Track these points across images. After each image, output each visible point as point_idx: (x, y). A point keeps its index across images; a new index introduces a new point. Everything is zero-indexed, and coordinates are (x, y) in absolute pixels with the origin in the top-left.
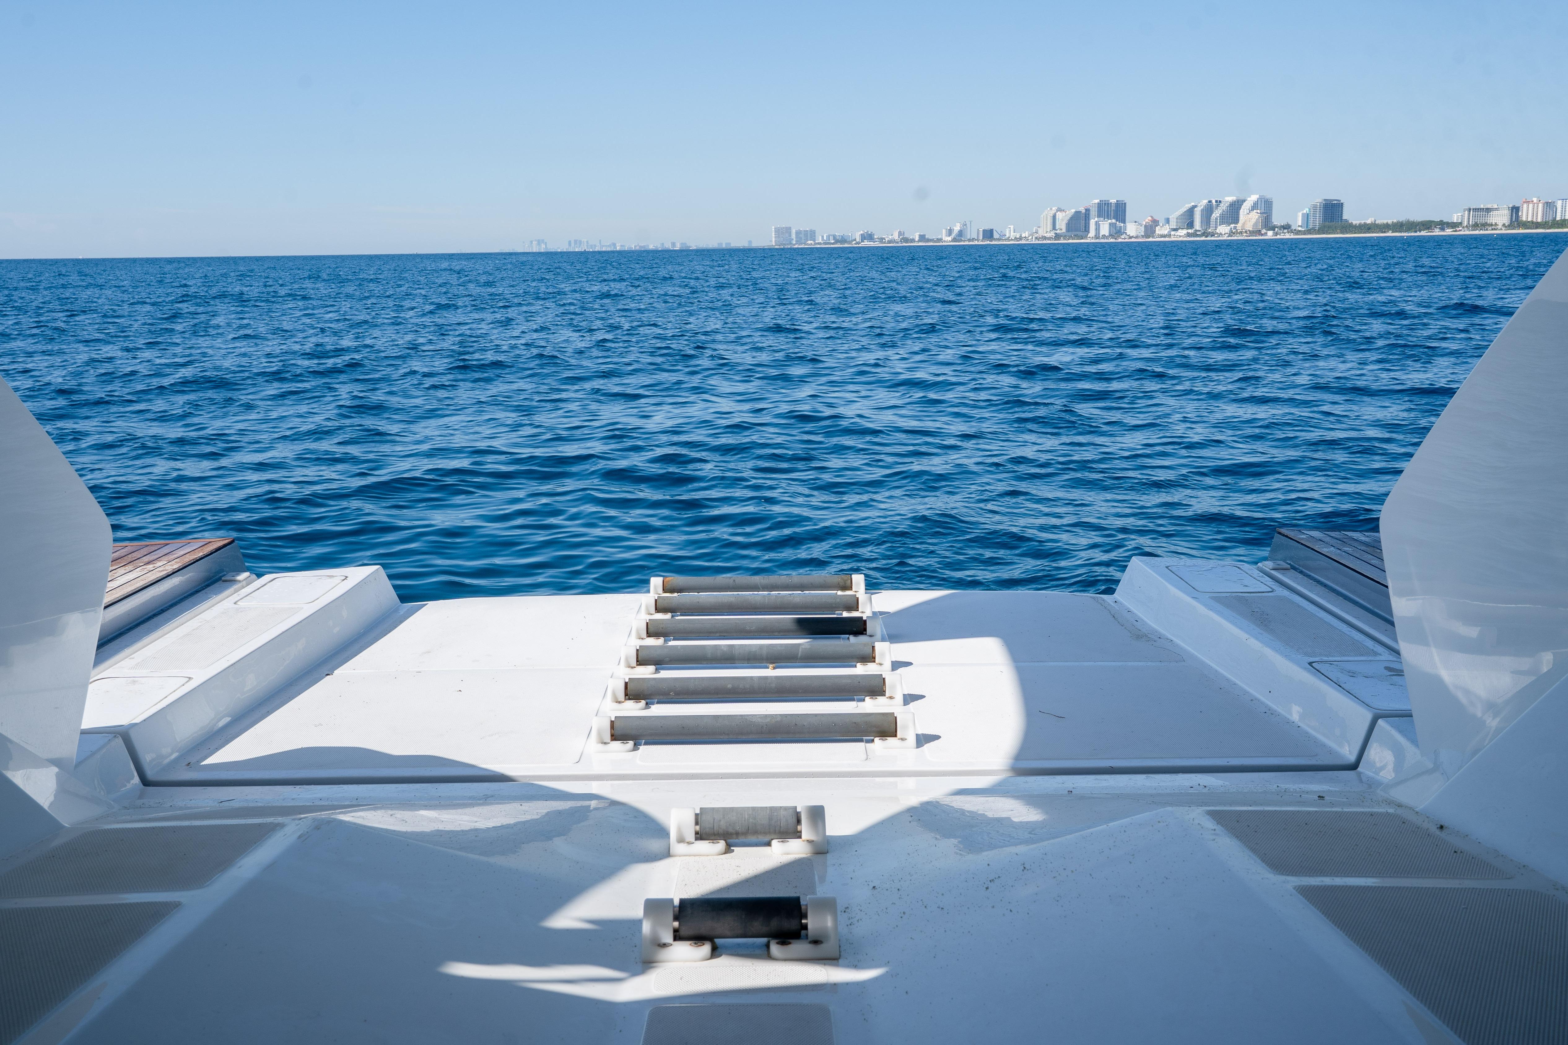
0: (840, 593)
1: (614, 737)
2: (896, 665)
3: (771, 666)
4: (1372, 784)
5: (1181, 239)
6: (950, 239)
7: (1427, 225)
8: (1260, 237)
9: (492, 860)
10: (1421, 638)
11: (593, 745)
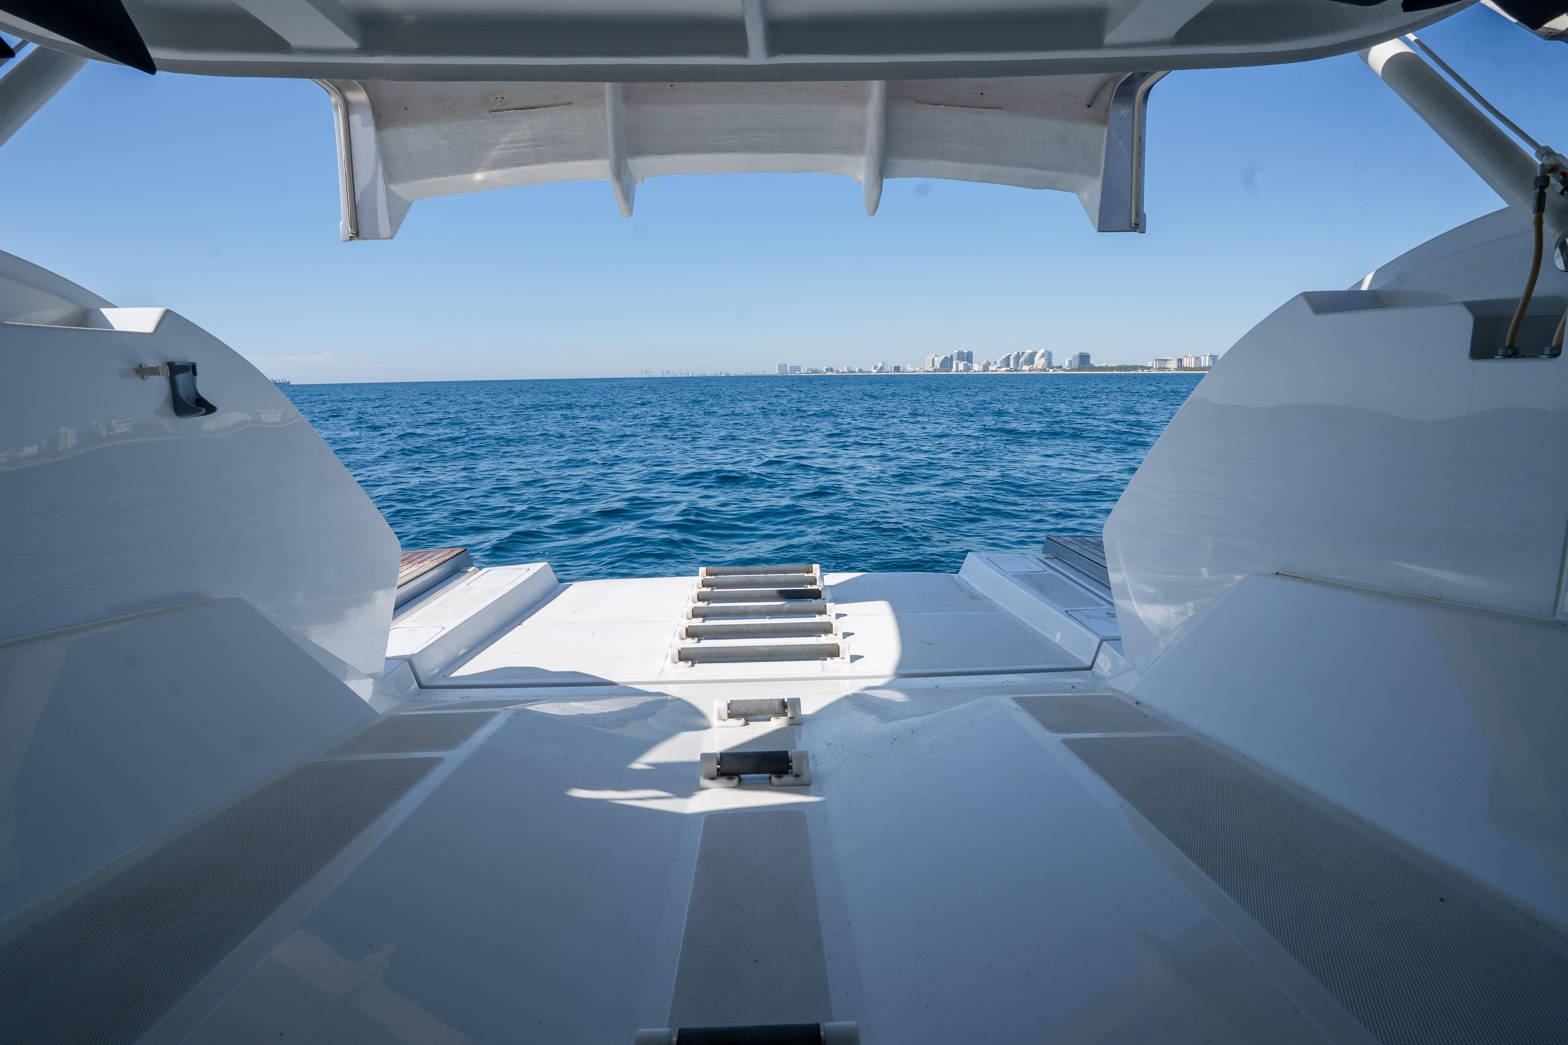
0: (806, 575)
1: (681, 659)
2: (838, 616)
3: (768, 617)
4: (1100, 678)
5: (1003, 373)
6: (875, 371)
7: (1135, 368)
8: (1046, 373)
9: (614, 731)
10: (1127, 597)
11: (669, 664)
